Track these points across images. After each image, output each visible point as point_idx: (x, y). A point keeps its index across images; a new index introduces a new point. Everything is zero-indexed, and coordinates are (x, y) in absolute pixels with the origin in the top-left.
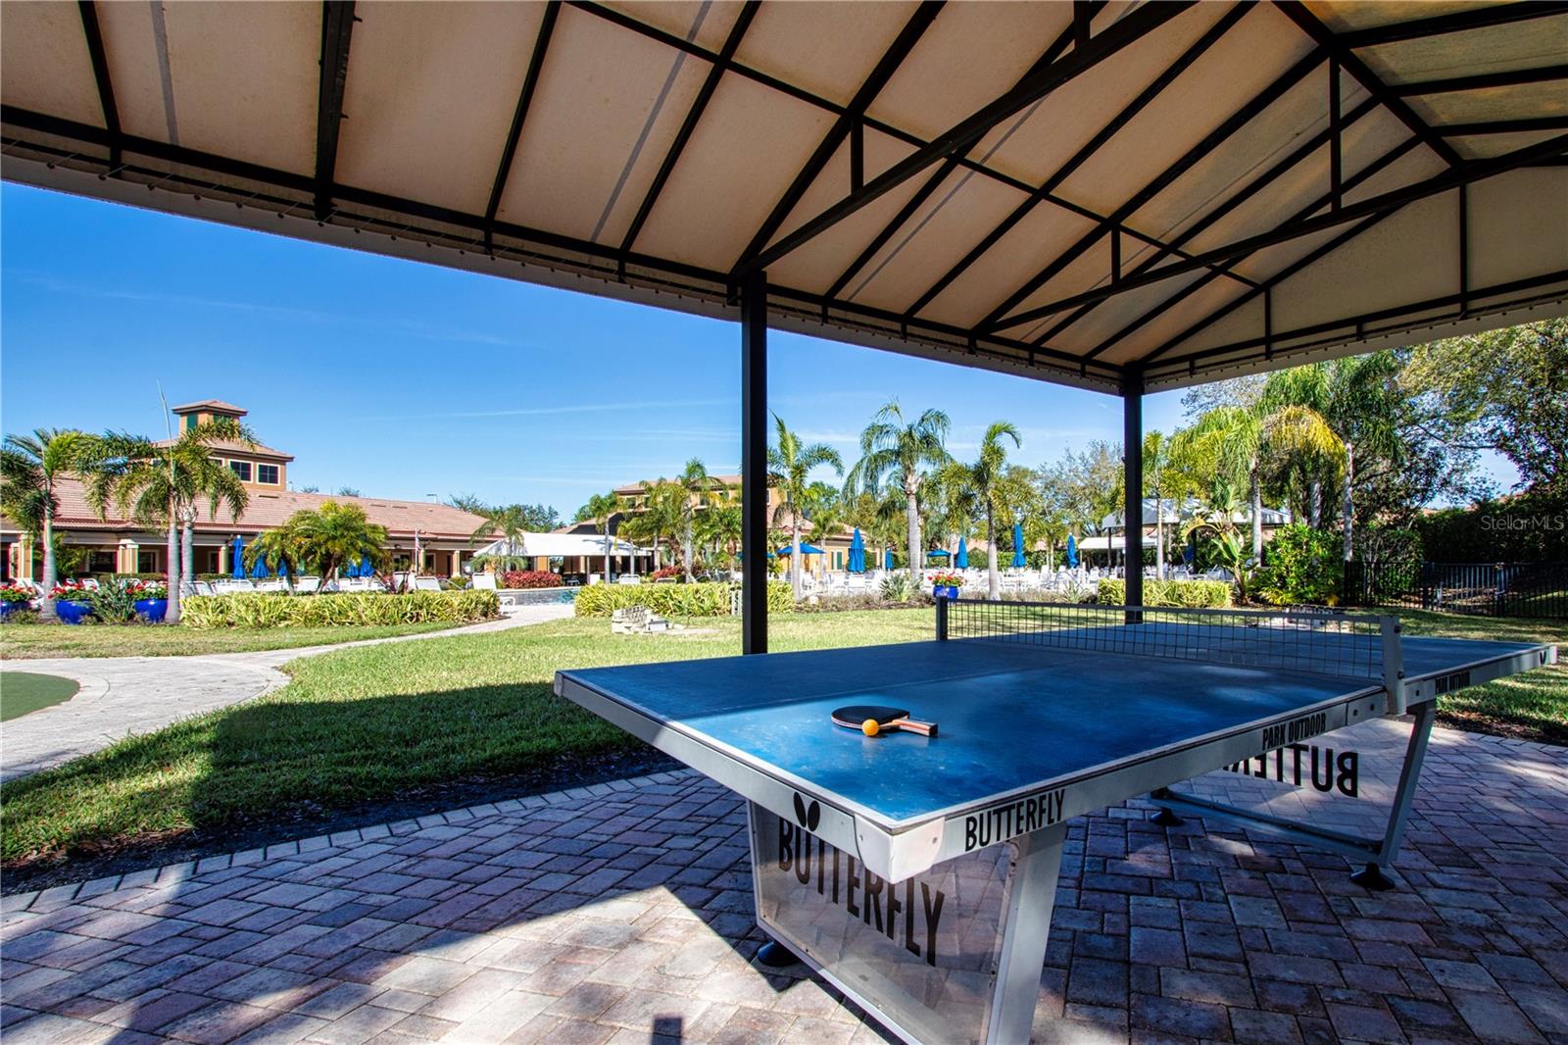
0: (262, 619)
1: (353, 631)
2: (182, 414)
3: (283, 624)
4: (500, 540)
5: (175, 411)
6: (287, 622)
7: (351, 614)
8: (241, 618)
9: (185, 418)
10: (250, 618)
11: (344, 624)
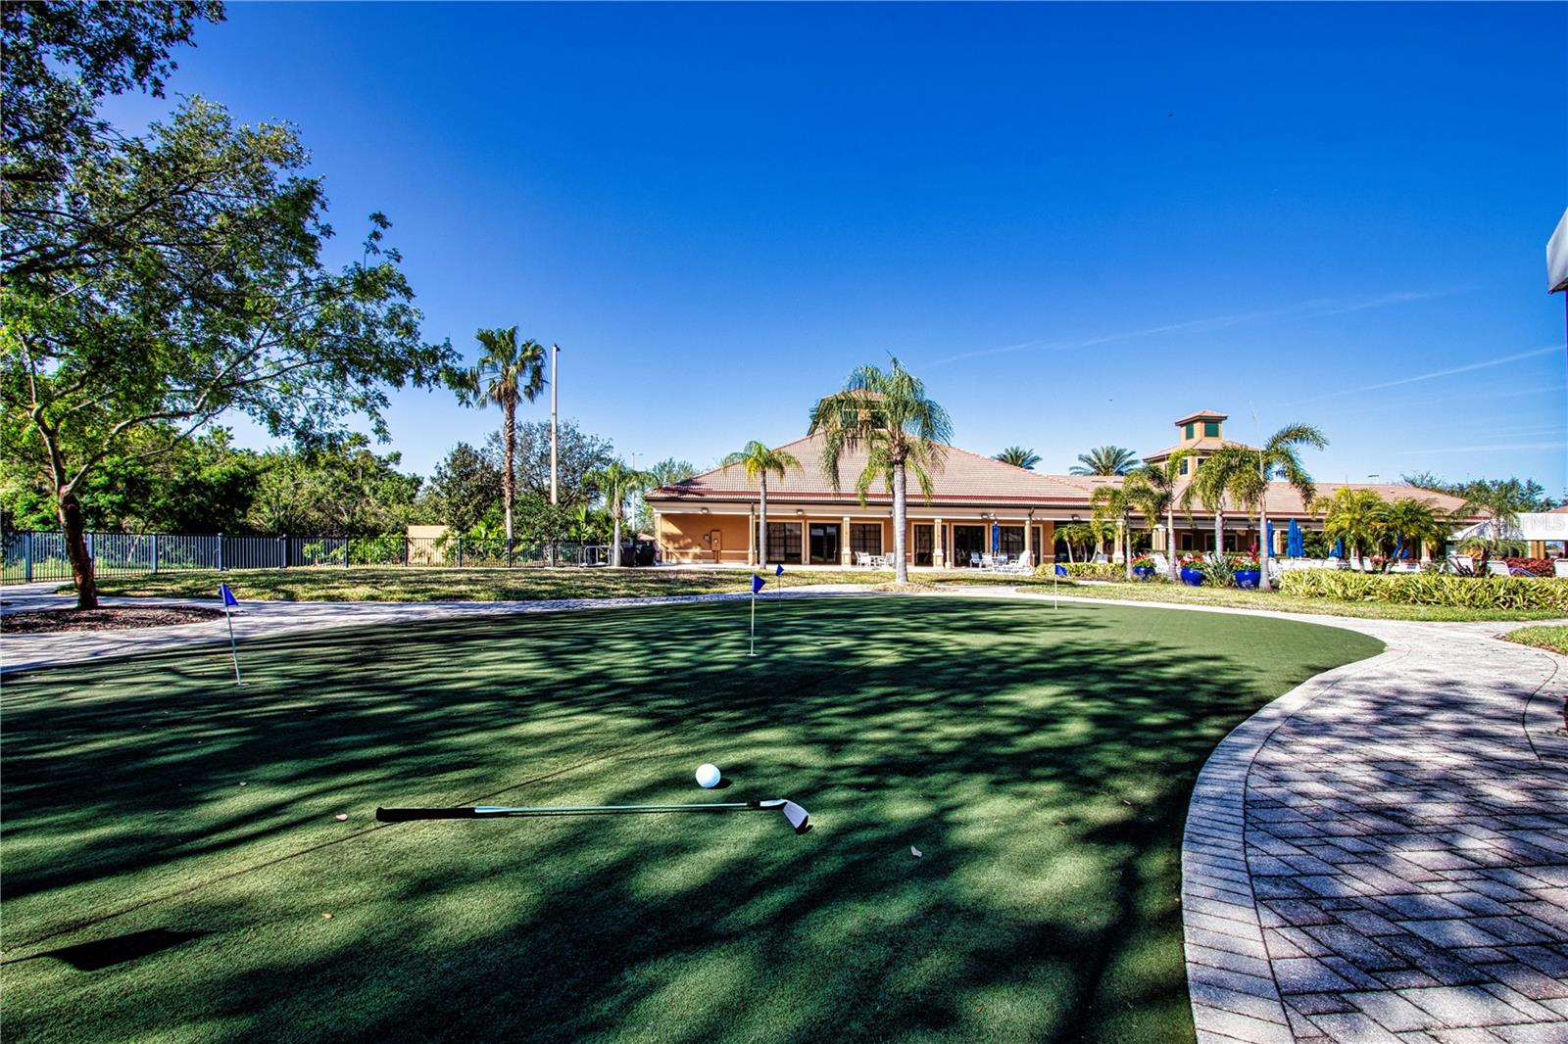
0: (1350, 592)
1: (1438, 610)
2: (1182, 425)
3: (1368, 598)
4: (1483, 521)
5: (1177, 424)
6: (1371, 597)
7: (1436, 593)
8: (1331, 591)
9: (1184, 428)
10: (1339, 592)
11: (1429, 603)
